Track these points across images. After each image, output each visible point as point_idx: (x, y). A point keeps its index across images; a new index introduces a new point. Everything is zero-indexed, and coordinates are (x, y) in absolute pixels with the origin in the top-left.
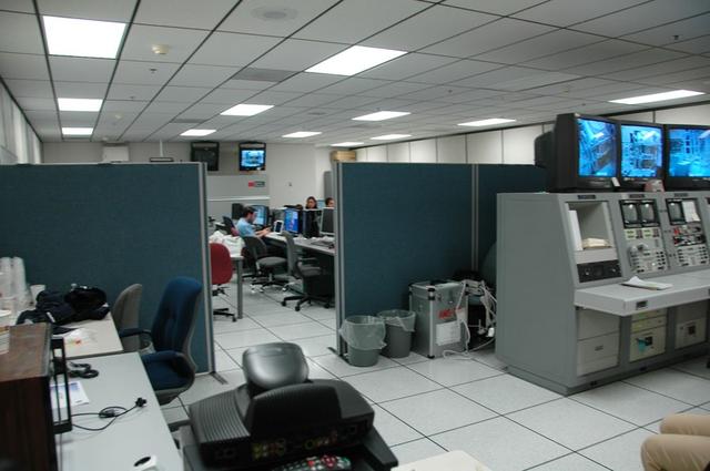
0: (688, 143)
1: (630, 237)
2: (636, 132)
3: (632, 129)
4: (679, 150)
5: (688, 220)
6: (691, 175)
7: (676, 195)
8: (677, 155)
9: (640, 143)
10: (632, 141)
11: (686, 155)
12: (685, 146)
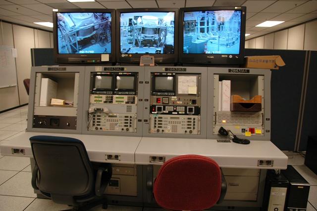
0: (202, 24)
1: (97, 101)
2: (136, 18)
3: (132, 15)
4: (193, 30)
5: (180, 92)
6: (207, 52)
7: (166, 69)
8: (191, 34)
9: (139, 26)
10: (130, 24)
11: (201, 34)
12: (199, 26)
